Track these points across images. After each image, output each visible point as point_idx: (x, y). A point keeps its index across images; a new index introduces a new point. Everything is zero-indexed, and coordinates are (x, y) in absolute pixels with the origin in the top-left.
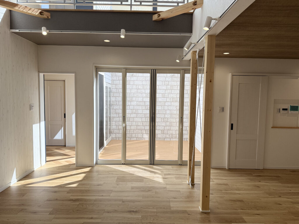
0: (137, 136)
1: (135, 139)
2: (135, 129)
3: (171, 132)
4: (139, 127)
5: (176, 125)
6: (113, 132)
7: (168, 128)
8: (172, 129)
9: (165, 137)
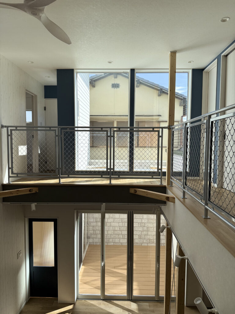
0: (114, 241)
1: (112, 244)
2: (113, 234)
3: (148, 237)
4: (116, 232)
5: (153, 230)
6: (90, 237)
7: (145, 233)
8: (149, 234)
9: (142, 242)
